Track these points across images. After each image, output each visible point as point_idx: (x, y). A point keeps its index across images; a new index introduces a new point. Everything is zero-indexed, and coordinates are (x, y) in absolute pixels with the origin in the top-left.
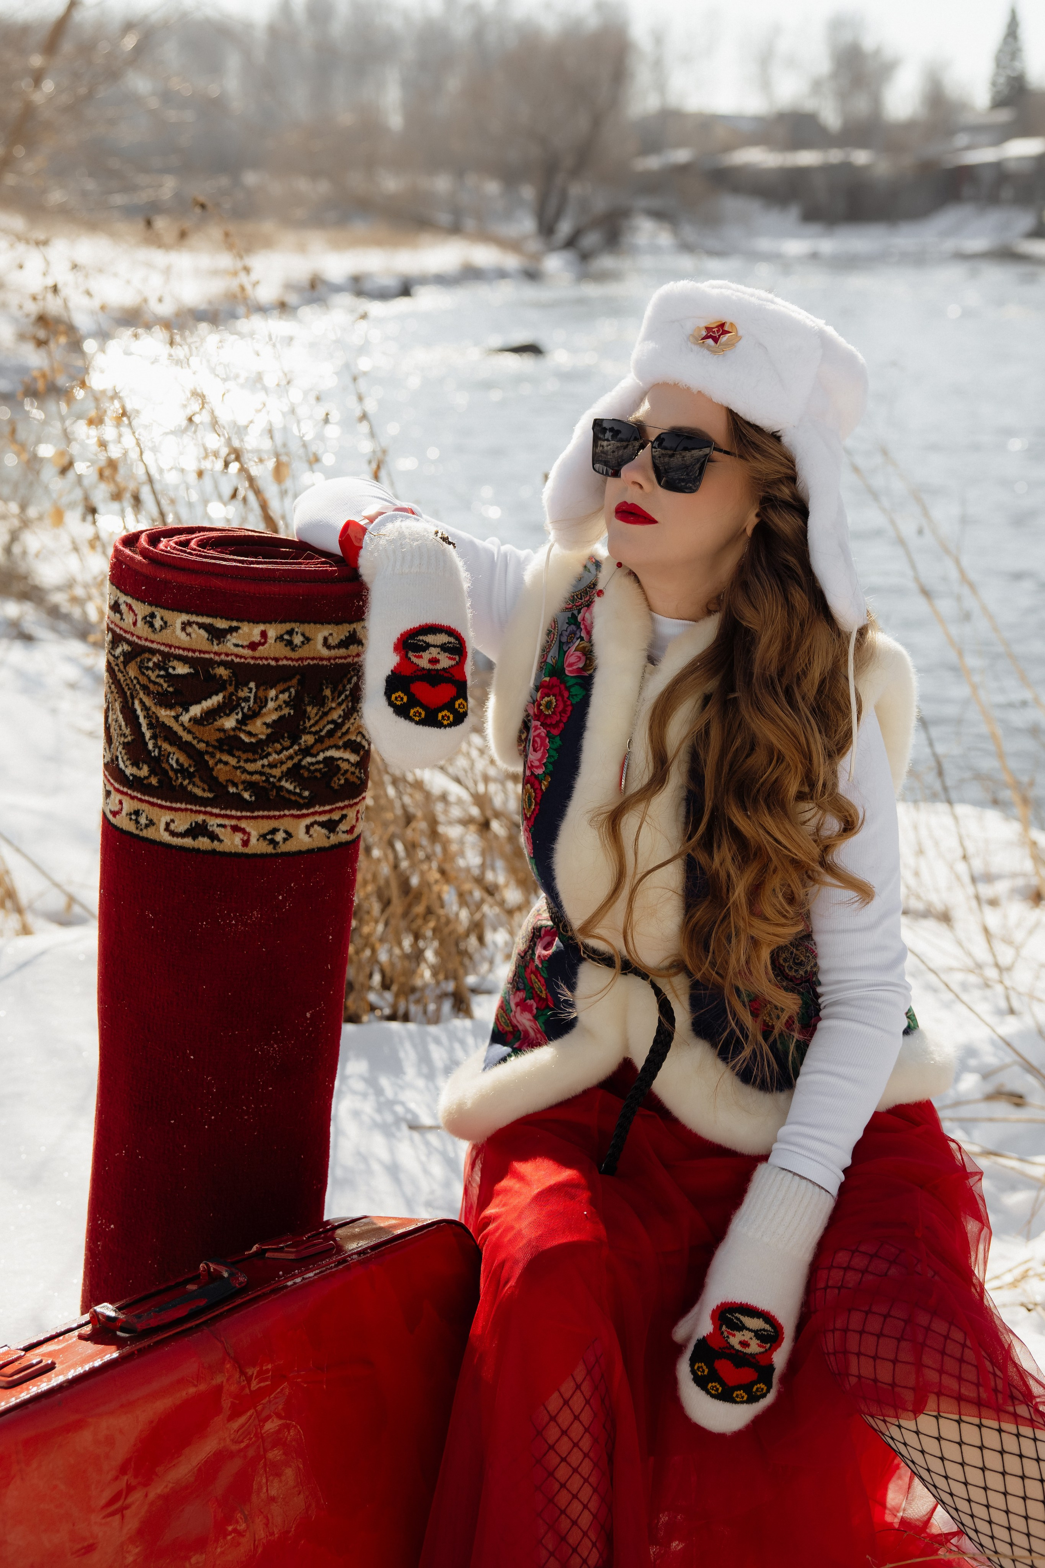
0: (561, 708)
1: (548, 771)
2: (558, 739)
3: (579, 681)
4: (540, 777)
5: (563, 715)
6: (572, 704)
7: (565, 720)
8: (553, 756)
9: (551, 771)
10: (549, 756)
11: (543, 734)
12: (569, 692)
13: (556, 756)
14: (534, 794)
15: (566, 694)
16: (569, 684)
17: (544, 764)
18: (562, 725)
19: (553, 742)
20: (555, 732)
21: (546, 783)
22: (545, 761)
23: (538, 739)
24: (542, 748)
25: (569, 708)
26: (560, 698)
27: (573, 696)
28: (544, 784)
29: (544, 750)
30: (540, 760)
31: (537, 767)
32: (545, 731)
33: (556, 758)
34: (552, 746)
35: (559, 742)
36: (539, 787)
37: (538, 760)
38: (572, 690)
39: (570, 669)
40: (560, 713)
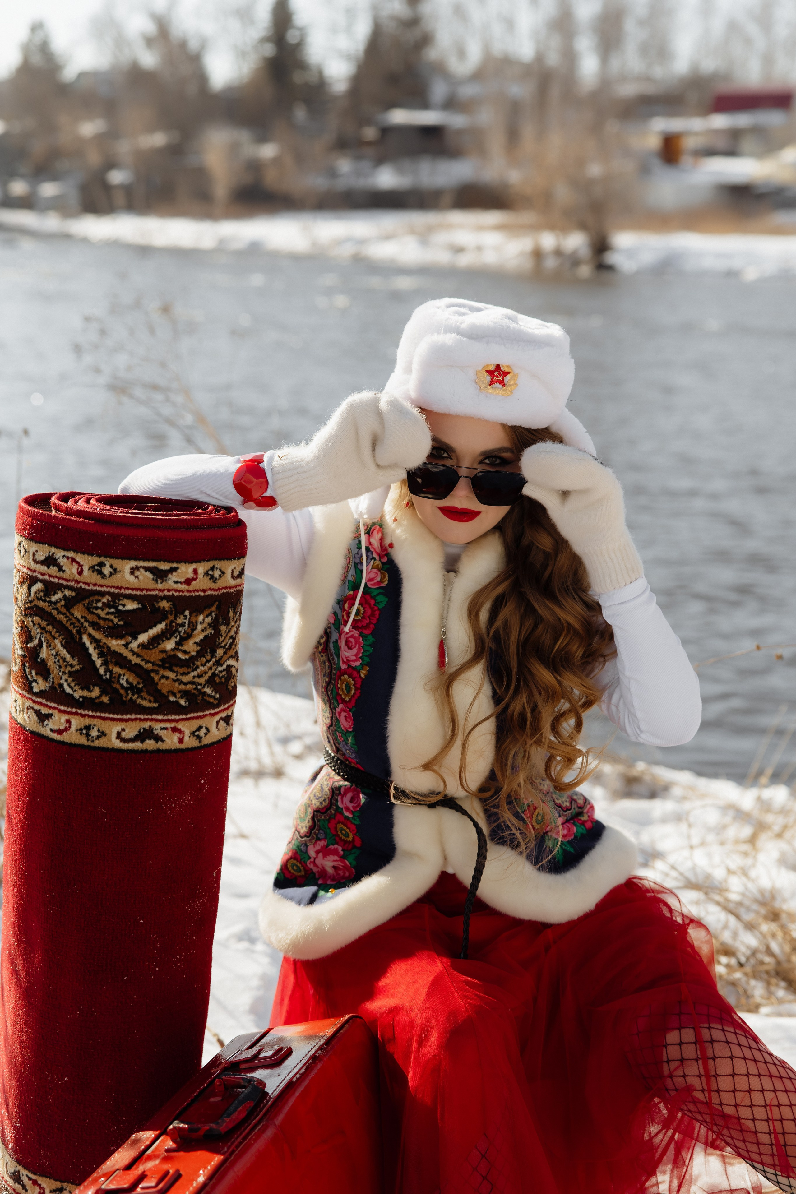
0: (369, 612)
1: (365, 662)
2: (370, 637)
3: (381, 591)
4: (358, 668)
5: (372, 618)
6: (379, 609)
7: (374, 621)
8: (368, 651)
9: (368, 662)
10: (365, 651)
11: (356, 635)
12: (375, 600)
13: (371, 650)
14: (353, 682)
15: (372, 602)
16: (373, 595)
17: (360, 658)
18: (372, 626)
19: (366, 640)
20: (367, 632)
21: (364, 672)
22: (361, 655)
23: (352, 640)
24: (357, 646)
25: (377, 613)
26: (367, 606)
27: (378, 603)
28: (363, 673)
29: (359, 647)
30: (356, 655)
31: (354, 661)
32: (357, 632)
33: (371, 651)
34: (366, 643)
35: (373, 639)
36: (358, 676)
37: (354, 655)
38: (377, 598)
39: (372, 583)
40: (369, 617)
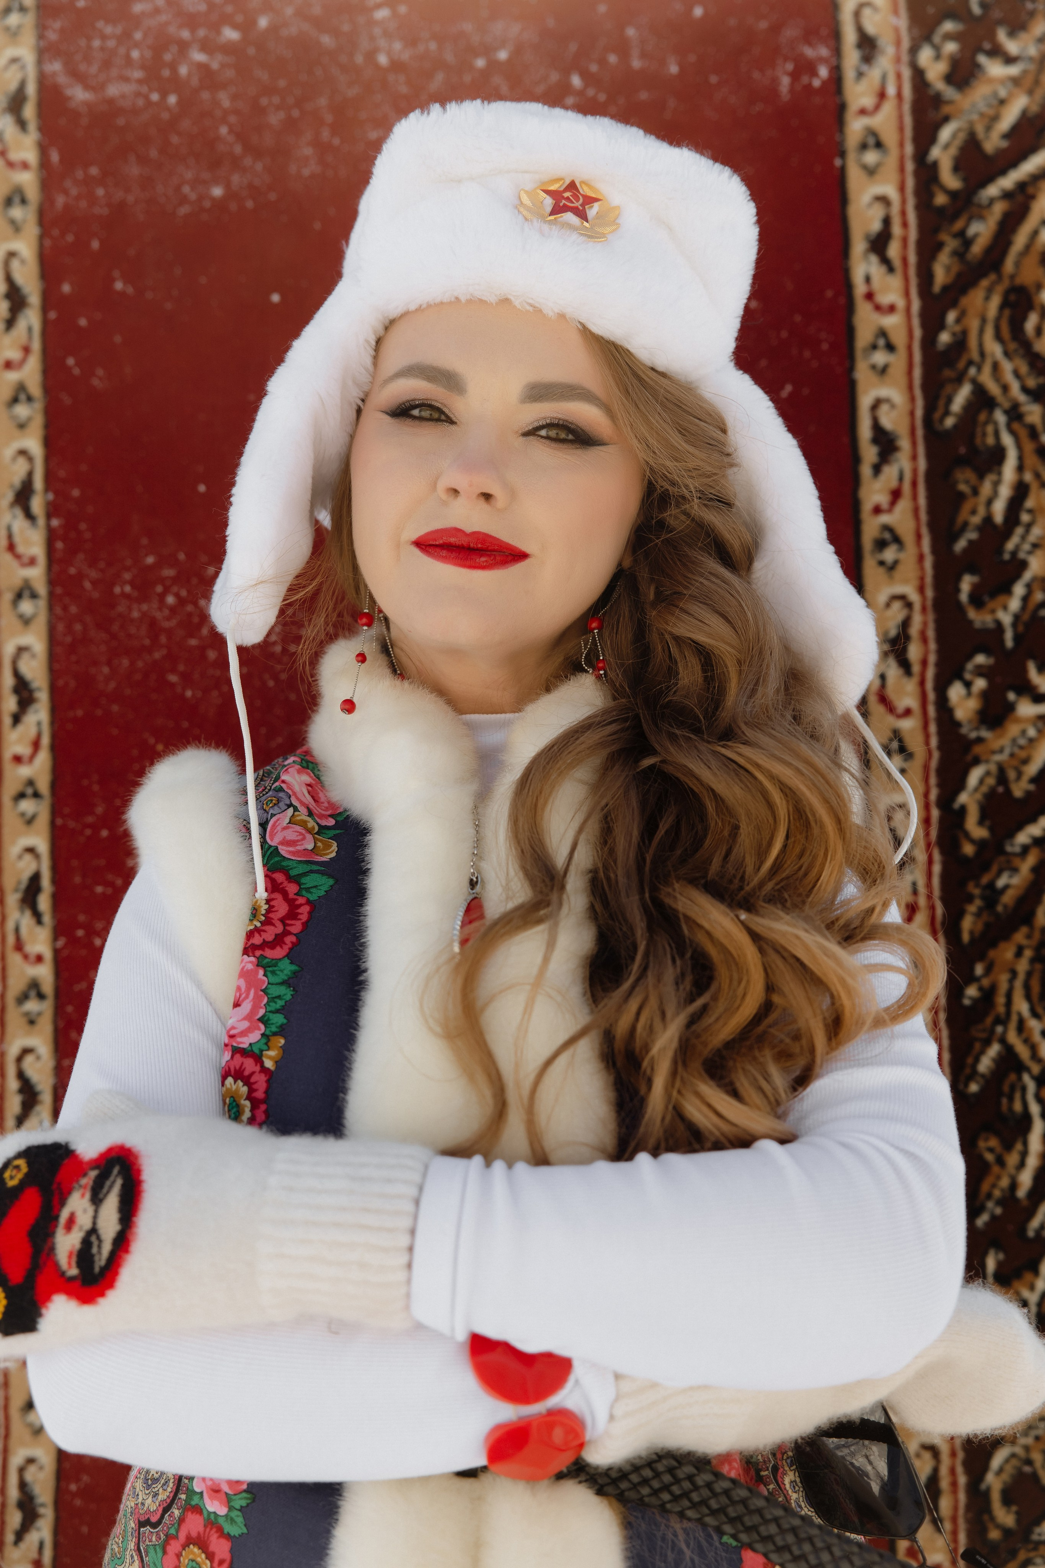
0: (282, 909)
1: (274, 1028)
2: (286, 964)
4: (255, 1049)
6: (308, 902)
7: (296, 927)
8: (279, 997)
9: (283, 1024)
10: (272, 1000)
11: (249, 967)
12: (299, 884)
13: (290, 993)
14: (245, 1089)
15: (291, 889)
16: (294, 873)
17: (261, 1020)
18: (289, 940)
19: (273, 973)
20: (279, 952)
21: (272, 1052)
22: (262, 1012)
24: (252, 994)
25: (305, 910)
26: (277, 897)
27: (307, 891)
28: (270, 1058)
29: (255, 993)
30: (248, 1017)
31: (244, 1033)
32: (252, 959)
33: (288, 997)
34: (273, 979)
35: (294, 968)
36: (258, 1068)
37: (244, 1019)
38: (303, 880)
39: (291, 849)
40: (282, 920)
